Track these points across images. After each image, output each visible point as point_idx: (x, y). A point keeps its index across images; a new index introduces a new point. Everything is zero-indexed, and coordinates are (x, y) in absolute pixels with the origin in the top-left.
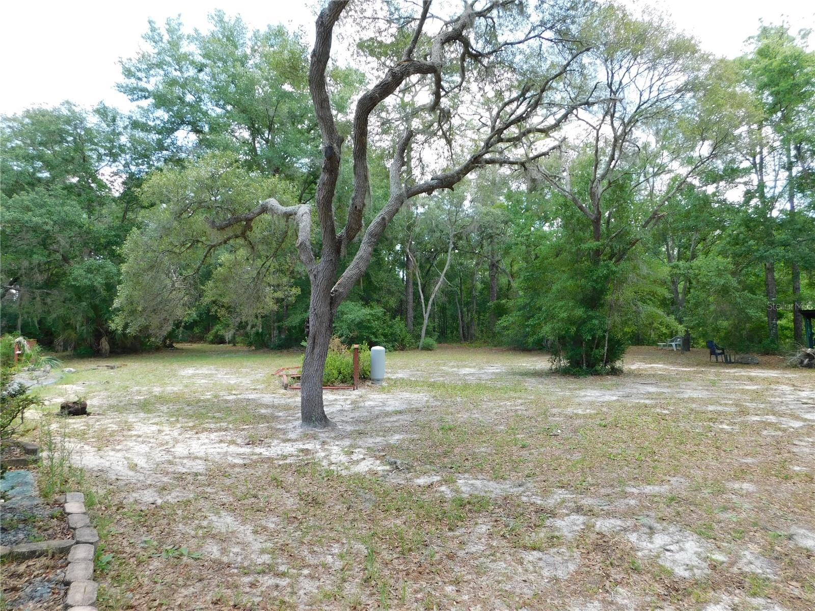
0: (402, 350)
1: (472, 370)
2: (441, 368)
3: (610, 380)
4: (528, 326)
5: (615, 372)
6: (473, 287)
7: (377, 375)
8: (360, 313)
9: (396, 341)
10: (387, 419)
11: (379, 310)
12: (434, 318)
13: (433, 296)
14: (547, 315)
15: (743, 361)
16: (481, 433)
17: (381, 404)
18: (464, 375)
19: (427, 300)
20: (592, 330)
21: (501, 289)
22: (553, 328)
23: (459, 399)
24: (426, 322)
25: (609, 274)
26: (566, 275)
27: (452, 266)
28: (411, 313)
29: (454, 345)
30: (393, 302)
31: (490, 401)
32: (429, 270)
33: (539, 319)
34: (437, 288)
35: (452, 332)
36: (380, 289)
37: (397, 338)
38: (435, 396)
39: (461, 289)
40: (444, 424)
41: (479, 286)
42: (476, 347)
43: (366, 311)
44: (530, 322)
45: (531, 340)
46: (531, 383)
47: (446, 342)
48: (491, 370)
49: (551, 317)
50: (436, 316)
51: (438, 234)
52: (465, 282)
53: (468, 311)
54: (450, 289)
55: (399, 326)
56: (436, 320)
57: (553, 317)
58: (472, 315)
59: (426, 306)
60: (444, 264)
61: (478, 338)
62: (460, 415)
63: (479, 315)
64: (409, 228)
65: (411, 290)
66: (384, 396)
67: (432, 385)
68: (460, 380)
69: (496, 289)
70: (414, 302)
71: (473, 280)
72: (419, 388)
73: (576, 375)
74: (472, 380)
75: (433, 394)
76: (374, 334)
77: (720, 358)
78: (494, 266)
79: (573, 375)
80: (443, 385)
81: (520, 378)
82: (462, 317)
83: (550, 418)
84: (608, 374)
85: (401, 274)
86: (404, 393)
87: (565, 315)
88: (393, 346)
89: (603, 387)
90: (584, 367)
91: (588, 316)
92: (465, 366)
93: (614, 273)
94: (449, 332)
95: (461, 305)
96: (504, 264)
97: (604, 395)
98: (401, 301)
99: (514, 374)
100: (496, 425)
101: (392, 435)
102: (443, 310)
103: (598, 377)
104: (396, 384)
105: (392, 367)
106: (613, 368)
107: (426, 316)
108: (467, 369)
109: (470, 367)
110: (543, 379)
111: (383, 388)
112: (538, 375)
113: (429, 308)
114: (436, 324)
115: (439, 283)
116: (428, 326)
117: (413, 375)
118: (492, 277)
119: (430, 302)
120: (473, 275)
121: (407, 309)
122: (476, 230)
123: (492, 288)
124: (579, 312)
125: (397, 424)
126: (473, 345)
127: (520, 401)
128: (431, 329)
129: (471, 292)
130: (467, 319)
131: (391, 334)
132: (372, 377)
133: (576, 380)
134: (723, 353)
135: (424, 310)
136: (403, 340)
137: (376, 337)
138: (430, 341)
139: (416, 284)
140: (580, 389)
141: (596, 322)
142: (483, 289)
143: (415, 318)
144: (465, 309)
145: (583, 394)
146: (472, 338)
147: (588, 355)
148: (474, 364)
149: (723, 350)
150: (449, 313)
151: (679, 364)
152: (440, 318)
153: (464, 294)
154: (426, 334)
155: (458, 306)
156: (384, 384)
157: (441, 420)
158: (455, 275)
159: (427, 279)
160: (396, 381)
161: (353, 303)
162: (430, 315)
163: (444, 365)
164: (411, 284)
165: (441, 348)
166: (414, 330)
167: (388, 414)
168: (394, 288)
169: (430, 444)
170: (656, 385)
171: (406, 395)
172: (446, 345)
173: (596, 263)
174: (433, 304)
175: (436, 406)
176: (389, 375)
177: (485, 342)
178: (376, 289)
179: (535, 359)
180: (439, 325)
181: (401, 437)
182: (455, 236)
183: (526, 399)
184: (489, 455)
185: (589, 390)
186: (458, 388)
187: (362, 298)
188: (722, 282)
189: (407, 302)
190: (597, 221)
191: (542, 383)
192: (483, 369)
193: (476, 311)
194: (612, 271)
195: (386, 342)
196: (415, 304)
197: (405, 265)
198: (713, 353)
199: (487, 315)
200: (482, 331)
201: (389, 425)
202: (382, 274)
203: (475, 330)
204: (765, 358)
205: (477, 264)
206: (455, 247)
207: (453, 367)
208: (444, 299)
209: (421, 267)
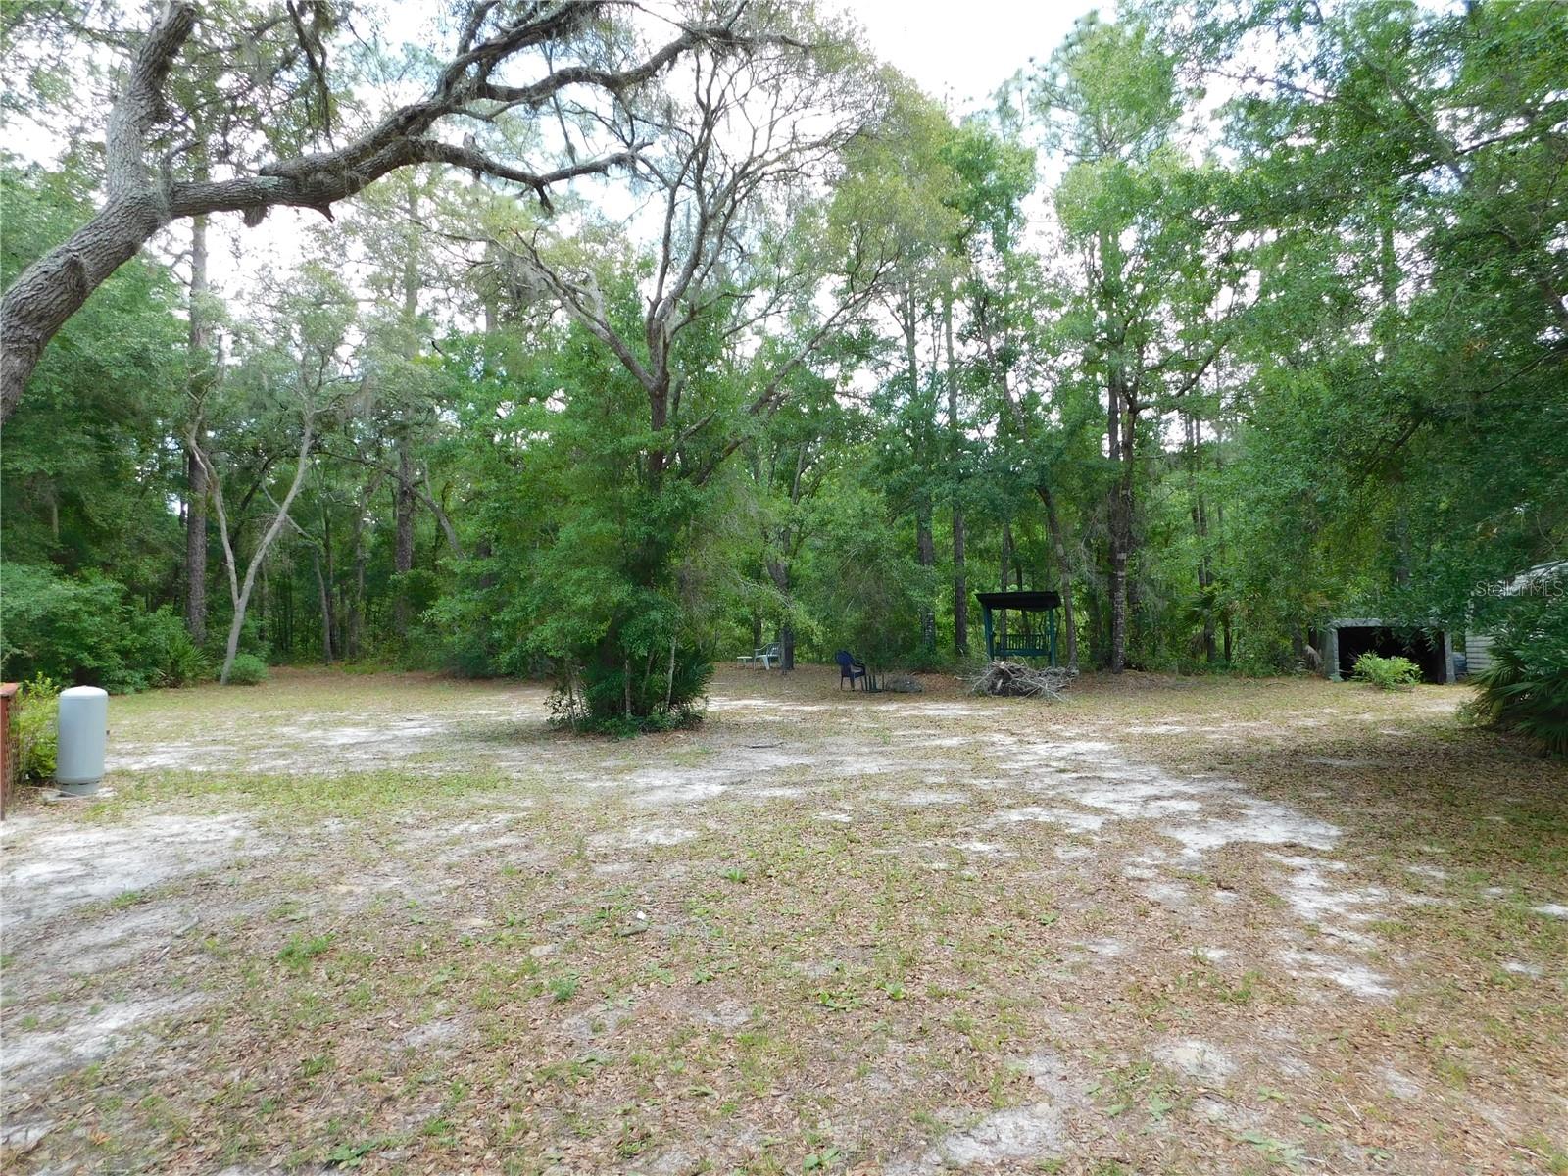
0: (174, 685)
1: (361, 734)
2: (279, 730)
3: (686, 744)
4: (498, 625)
5: (691, 723)
6: (358, 540)
7: (79, 768)
8: (44, 595)
9: (156, 664)
10: (87, 937)
11: (105, 587)
12: (261, 607)
13: (259, 557)
14: (544, 599)
15: (898, 686)
16: (420, 958)
17: (78, 871)
18: (344, 747)
19: (242, 566)
20: (647, 634)
21: (420, 547)
22: (560, 631)
23: (333, 826)
24: (239, 617)
25: (685, 508)
26: (590, 510)
27: (307, 493)
28: (199, 597)
29: (311, 669)
30: (149, 571)
31: (422, 824)
32: (248, 498)
33: (524, 609)
34: (268, 538)
35: (305, 640)
36: (113, 534)
37: (159, 656)
38: (262, 823)
39: (327, 546)
40: (292, 932)
41: (371, 539)
42: (363, 673)
43: (67, 588)
44: (505, 616)
45: (504, 657)
46: (512, 760)
47: (290, 663)
48: (410, 730)
49: (553, 604)
50: (266, 603)
51: (273, 414)
52: (337, 529)
53: (343, 593)
54: (301, 542)
55: (165, 627)
56: (267, 613)
57: (558, 604)
58: (353, 602)
59: (241, 579)
60: (288, 488)
61: (367, 652)
62: (343, 889)
63: (370, 602)
64: (197, 388)
65: (200, 540)
66: (96, 835)
67: (254, 787)
68: (333, 762)
69: (411, 546)
70: (208, 570)
71: (356, 525)
72: (213, 797)
73: (611, 734)
74: (363, 762)
75: (256, 814)
76: (91, 649)
77: (858, 683)
78: (407, 494)
79: (602, 734)
80: (287, 784)
81: (479, 748)
82: (331, 606)
83: (600, 869)
84: (676, 728)
85: (176, 507)
86: (167, 819)
87: (587, 600)
88: (148, 678)
89: (680, 763)
90: (629, 716)
91: (639, 602)
92: (341, 723)
93: (695, 505)
94: (297, 639)
95: (326, 578)
96: (429, 492)
97: (689, 782)
98: (177, 570)
99: (468, 737)
100: (459, 914)
101: (94, 1011)
102: (283, 590)
103: (656, 737)
104: (141, 788)
105: (137, 736)
106: (686, 714)
107: (240, 603)
108: (349, 731)
109: (355, 725)
110: (538, 749)
111: (98, 808)
112: (525, 739)
113: (249, 583)
114: (266, 623)
115: (276, 526)
116: (244, 627)
117: (196, 758)
118: (404, 520)
119: (252, 570)
120: (356, 514)
121: (188, 585)
122: (368, 414)
123: (402, 542)
124: (620, 593)
125: (121, 955)
126: (357, 668)
127: (502, 818)
128: (253, 631)
129: (352, 551)
130: (341, 608)
131: (142, 650)
132: (61, 776)
133: (613, 746)
134: (863, 674)
135: (234, 588)
136: (175, 663)
137: (98, 657)
138: (252, 662)
139: (213, 529)
140: (630, 770)
141: (656, 615)
142: (380, 545)
143: (210, 607)
144: (336, 590)
145: (641, 782)
146: (352, 653)
147: (634, 688)
148: (364, 716)
149: (863, 667)
150: (296, 596)
151: (789, 697)
152: (275, 608)
153: (335, 556)
154: (240, 645)
155: (321, 581)
156: (104, 792)
157: (283, 915)
158: (315, 513)
159: (245, 515)
160: (141, 780)
161: (26, 568)
162: (250, 603)
163: (288, 721)
164: (201, 526)
165: (278, 677)
166: (208, 636)
167: (90, 914)
168: (153, 537)
169: (244, 1034)
170: (780, 747)
171: (171, 825)
172: (290, 669)
173: (655, 485)
174: (259, 576)
175: (266, 860)
176: (124, 761)
177: (383, 662)
178: (100, 537)
179: (503, 696)
180: (273, 626)
181: (135, 1012)
182: (318, 418)
183: (515, 809)
184: (465, 1056)
185: (651, 772)
186: (329, 789)
187: (56, 559)
188: (871, 537)
189: (189, 569)
190: (659, 395)
191: (538, 759)
192: (387, 728)
193: (363, 594)
194: (691, 502)
195: (127, 667)
196: (210, 576)
197: (185, 485)
198: (846, 673)
199: (388, 601)
200: (375, 637)
201: (87, 964)
202: (120, 499)
203: (362, 635)
204: (924, 680)
205: (368, 490)
206: (316, 448)
207: (312, 725)
208: (289, 564)
209: (229, 492)
